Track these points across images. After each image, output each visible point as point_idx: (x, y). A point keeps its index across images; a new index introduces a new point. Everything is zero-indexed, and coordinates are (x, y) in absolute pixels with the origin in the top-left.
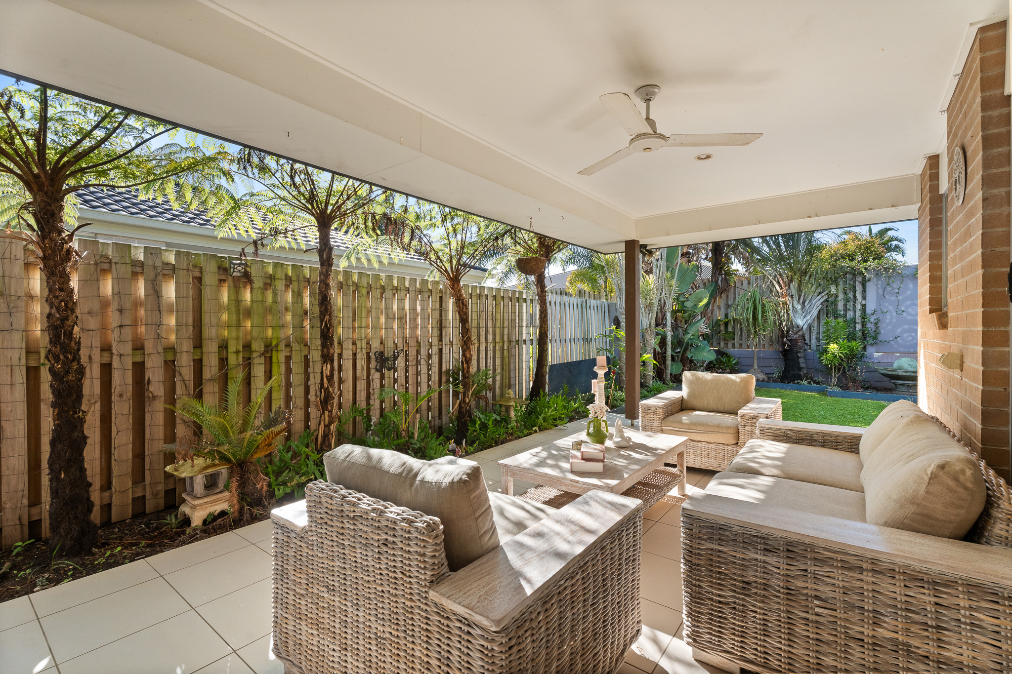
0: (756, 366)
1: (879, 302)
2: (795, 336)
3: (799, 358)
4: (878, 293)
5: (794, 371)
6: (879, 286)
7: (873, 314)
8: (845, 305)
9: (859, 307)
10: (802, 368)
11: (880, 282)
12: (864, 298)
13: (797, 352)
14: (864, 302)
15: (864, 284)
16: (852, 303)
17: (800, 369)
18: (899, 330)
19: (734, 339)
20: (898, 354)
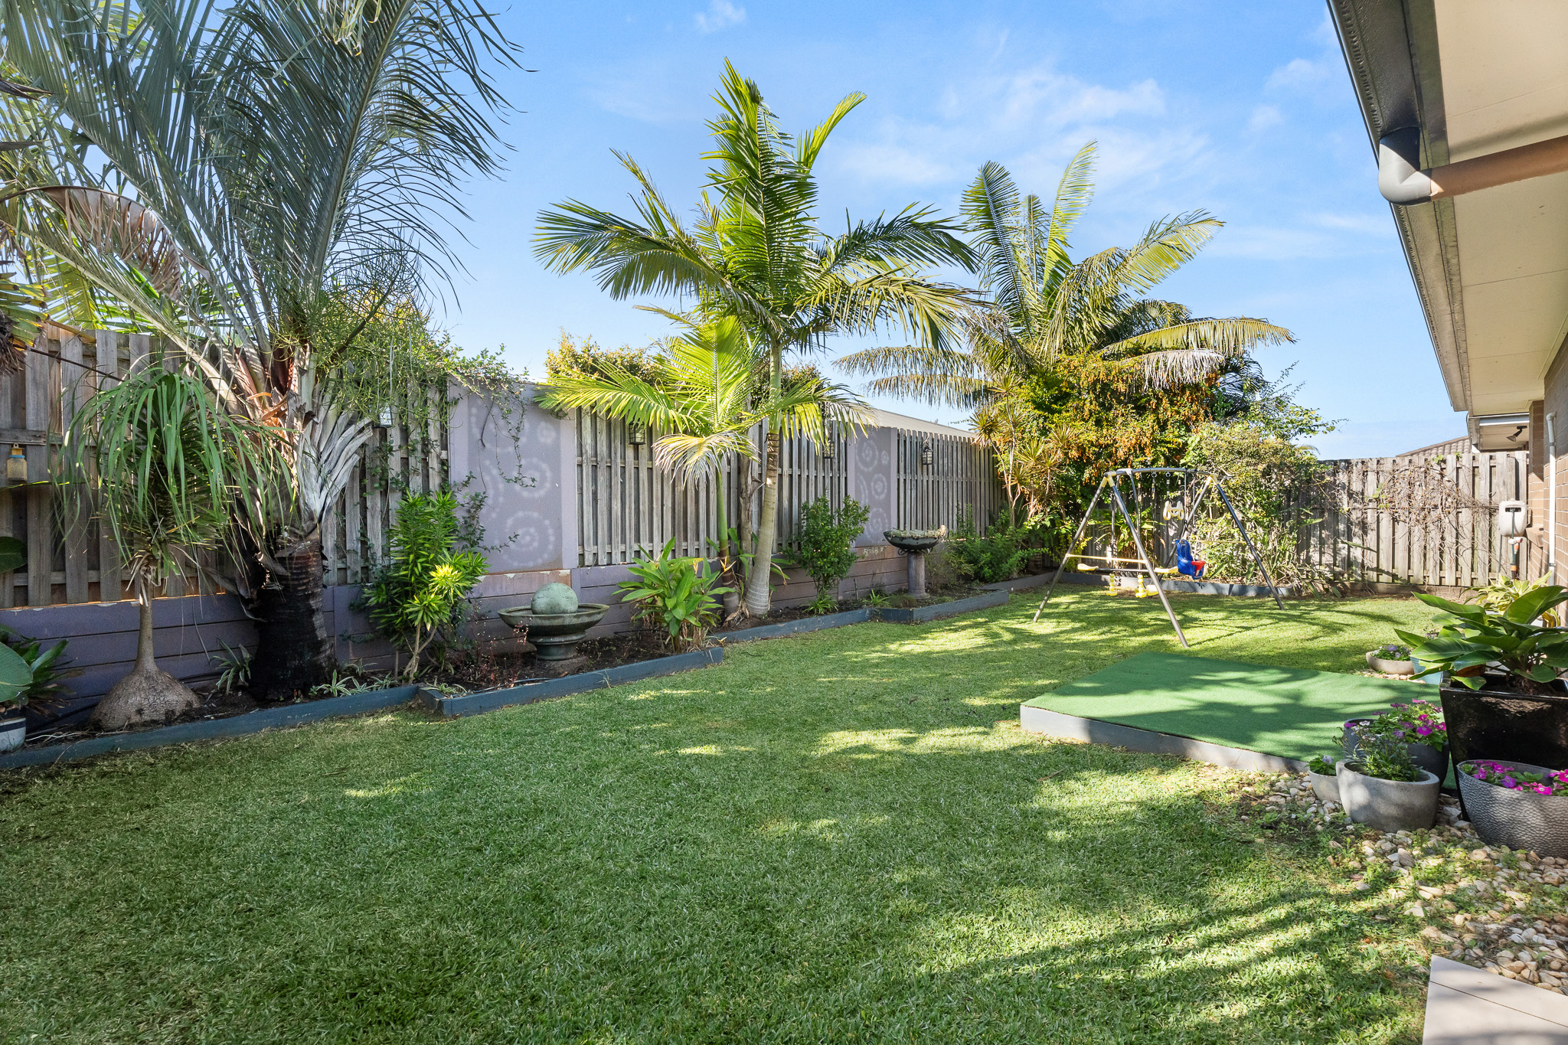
0: (149, 664)
1: (472, 460)
2: (301, 546)
3: (312, 612)
4: (470, 434)
5: (301, 656)
6: (473, 419)
7: (466, 484)
8: (405, 462)
9: (434, 463)
10: (322, 643)
11: (474, 411)
12: (445, 447)
13: (308, 597)
14: (444, 455)
15: (444, 407)
16: (419, 454)
17: (317, 646)
18: (510, 522)
19: (24, 569)
20: (511, 575)
